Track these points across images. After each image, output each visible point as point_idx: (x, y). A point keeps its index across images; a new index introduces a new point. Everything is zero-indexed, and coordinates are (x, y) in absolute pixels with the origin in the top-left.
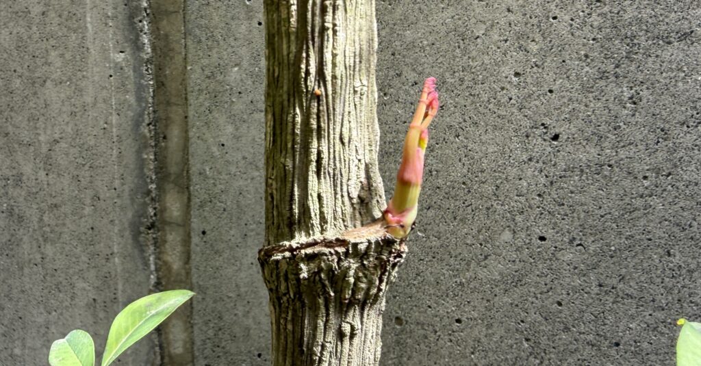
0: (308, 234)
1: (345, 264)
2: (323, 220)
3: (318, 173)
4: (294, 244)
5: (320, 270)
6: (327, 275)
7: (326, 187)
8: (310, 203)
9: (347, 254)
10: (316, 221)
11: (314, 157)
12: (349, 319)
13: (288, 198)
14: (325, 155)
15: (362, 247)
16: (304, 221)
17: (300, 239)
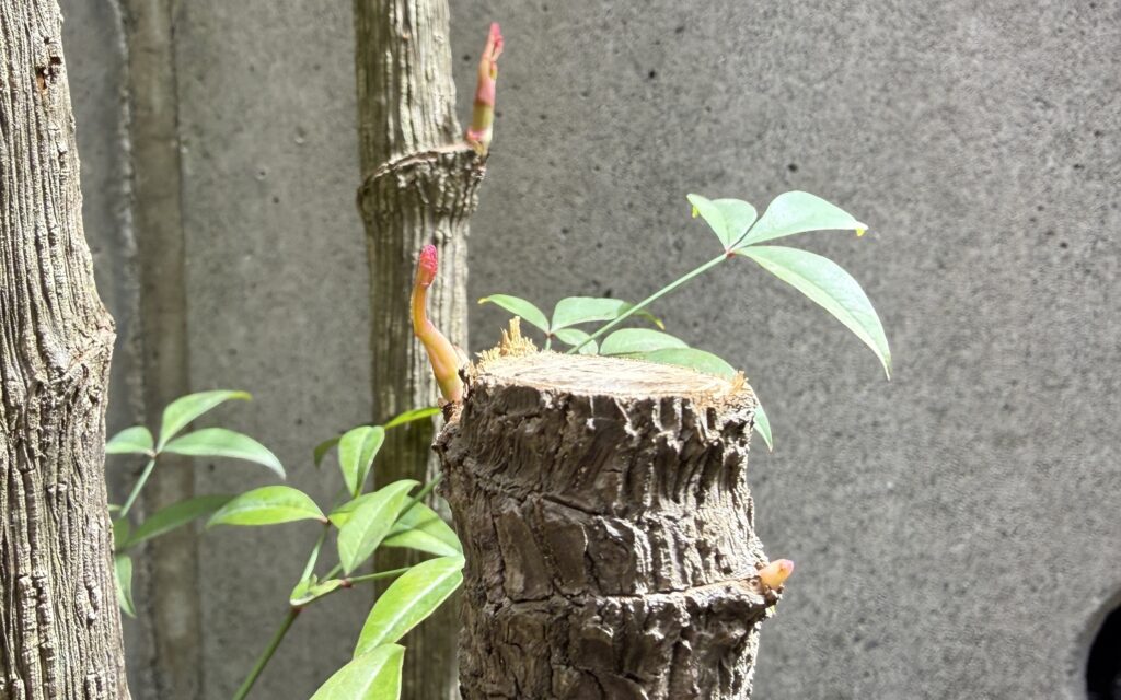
0: (402, 153)
1: (436, 173)
2: (415, 141)
3: (409, 104)
4: (392, 162)
5: (416, 178)
6: (422, 184)
7: (416, 113)
8: (403, 129)
9: (437, 163)
10: (409, 141)
11: (404, 90)
12: (441, 227)
13: (383, 129)
14: (414, 89)
15: (450, 157)
16: (400, 144)
17: (395, 158)
